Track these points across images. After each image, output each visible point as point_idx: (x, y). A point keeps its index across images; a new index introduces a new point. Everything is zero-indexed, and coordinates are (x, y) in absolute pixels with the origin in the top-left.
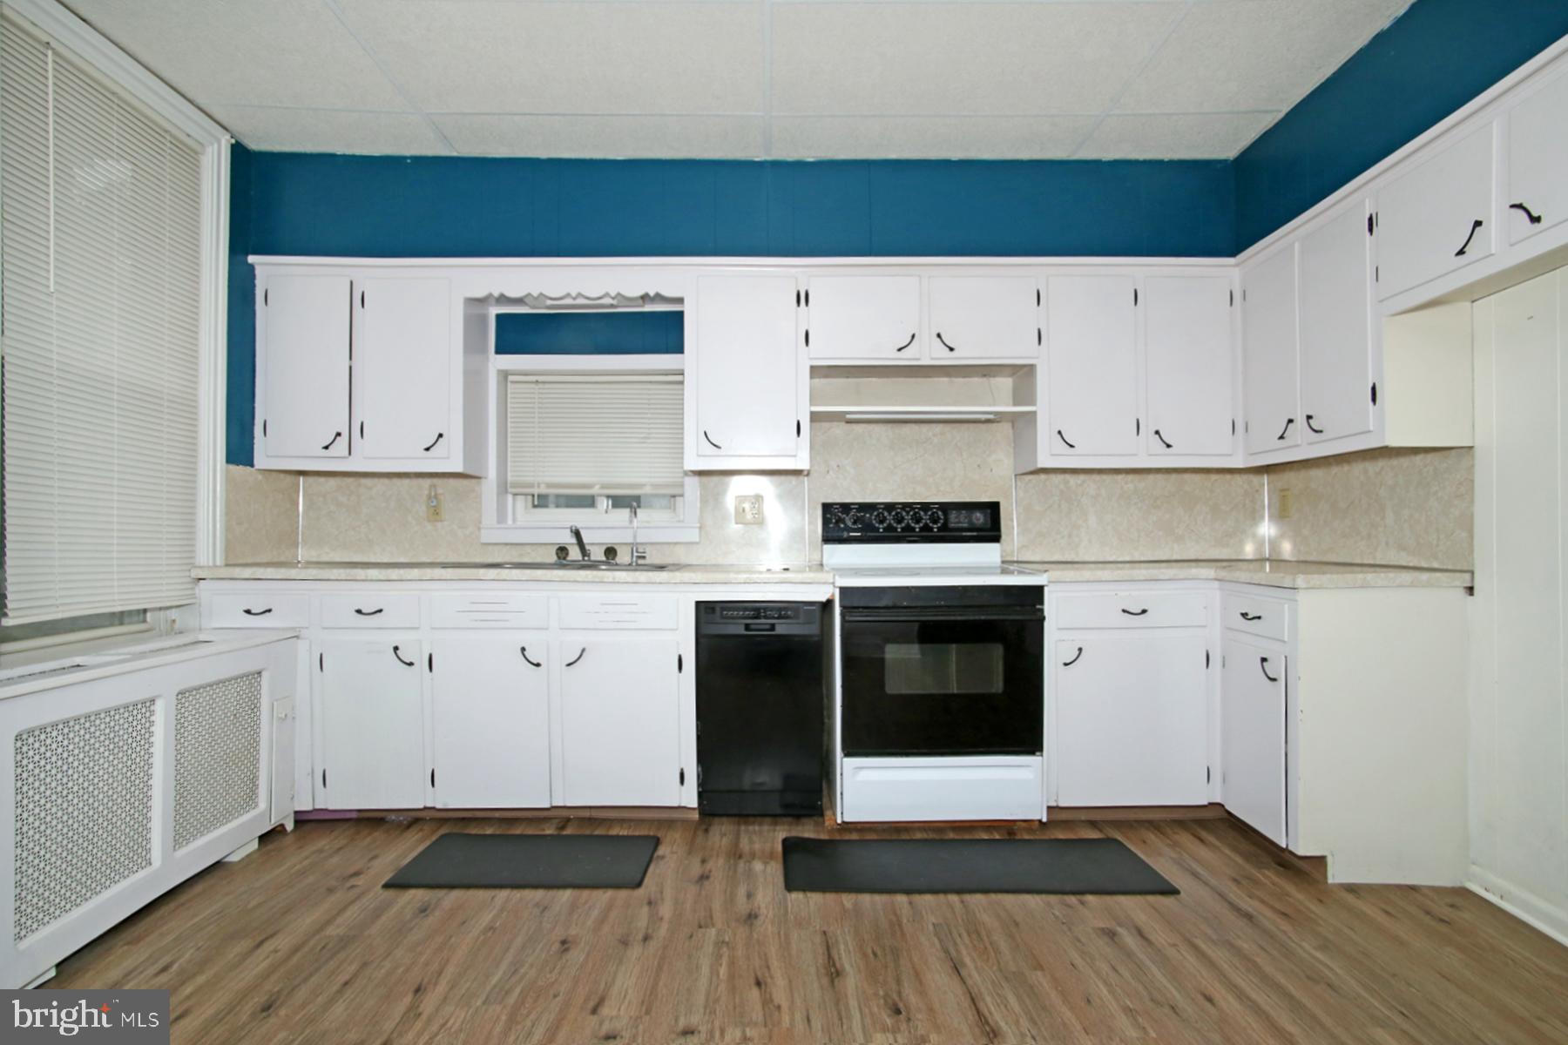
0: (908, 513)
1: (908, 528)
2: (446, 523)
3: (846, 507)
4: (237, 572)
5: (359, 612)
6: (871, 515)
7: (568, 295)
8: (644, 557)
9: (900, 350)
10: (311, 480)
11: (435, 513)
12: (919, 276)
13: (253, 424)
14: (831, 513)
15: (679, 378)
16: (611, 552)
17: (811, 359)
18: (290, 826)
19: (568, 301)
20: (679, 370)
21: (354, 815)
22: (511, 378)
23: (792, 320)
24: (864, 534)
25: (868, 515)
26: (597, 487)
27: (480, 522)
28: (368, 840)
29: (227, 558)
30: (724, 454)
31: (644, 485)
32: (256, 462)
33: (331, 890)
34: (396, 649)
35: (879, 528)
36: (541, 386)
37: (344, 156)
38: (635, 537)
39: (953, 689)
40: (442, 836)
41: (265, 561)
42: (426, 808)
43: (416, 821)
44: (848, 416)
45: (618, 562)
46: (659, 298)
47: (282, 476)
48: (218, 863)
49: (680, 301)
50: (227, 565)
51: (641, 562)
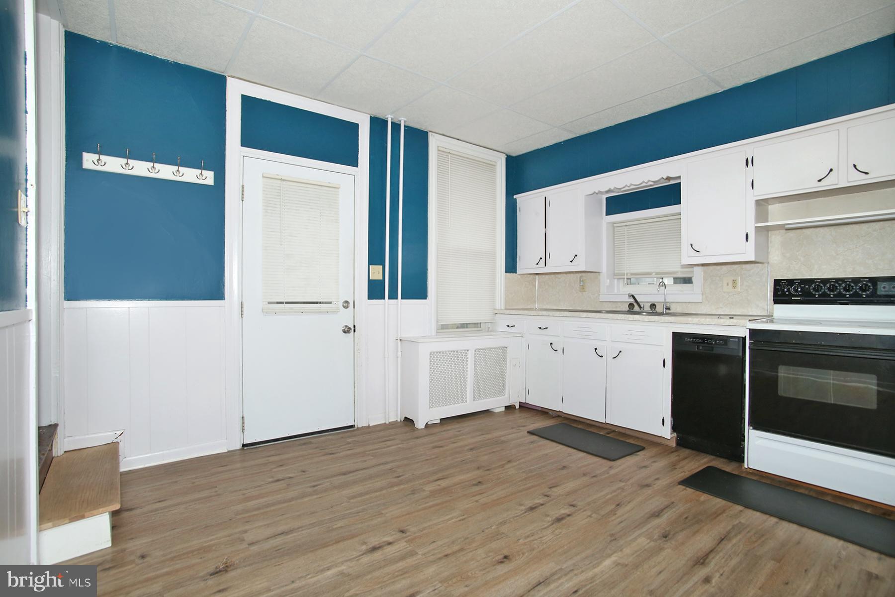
0: (840, 285)
1: (840, 295)
2: (586, 293)
3: (790, 282)
4: (508, 312)
5: (540, 328)
6: (810, 286)
7: (644, 182)
8: (669, 309)
9: (820, 181)
10: (540, 276)
11: (583, 288)
12: (838, 130)
13: (517, 257)
14: (779, 285)
15: (679, 217)
16: (653, 306)
17: (754, 196)
18: (517, 407)
19: (644, 184)
20: (678, 213)
21: (540, 409)
22: (615, 225)
23: (743, 175)
24: (804, 298)
25: (807, 287)
26: (654, 274)
27: (600, 292)
28: (537, 418)
29: (506, 306)
30: (701, 255)
31: (678, 272)
32: (517, 271)
33: (512, 428)
34: (551, 344)
35: (830, 295)
36: (628, 227)
37: (541, 148)
38: (665, 300)
39: (831, 400)
40: (563, 423)
41: (521, 308)
42: (560, 411)
43: (559, 416)
44: (786, 226)
45: (658, 311)
46: (669, 179)
47: (529, 276)
48: (488, 410)
49: (679, 177)
50: (505, 309)
51: (668, 311)
